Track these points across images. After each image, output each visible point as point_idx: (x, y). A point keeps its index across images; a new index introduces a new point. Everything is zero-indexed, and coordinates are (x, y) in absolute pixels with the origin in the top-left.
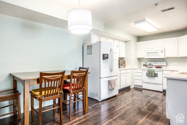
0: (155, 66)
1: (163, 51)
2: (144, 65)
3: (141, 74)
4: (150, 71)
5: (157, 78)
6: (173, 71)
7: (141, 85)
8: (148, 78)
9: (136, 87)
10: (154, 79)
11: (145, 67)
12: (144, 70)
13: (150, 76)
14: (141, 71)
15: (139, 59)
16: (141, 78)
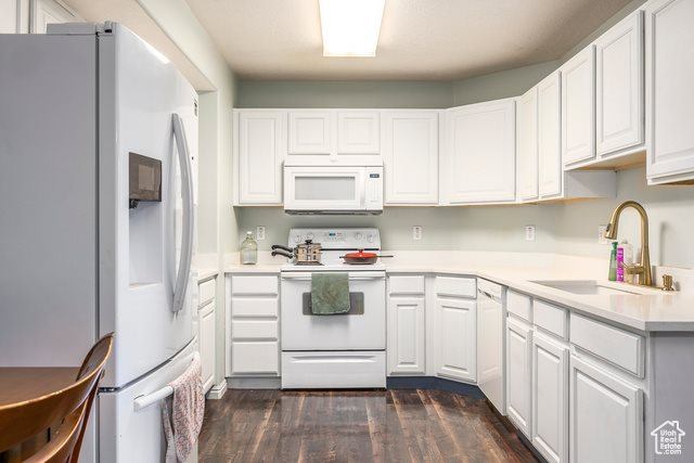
0: (344, 253)
1: (379, 171)
2: (277, 250)
3: (269, 306)
4: (327, 284)
5: (358, 316)
6: (433, 275)
7: (274, 369)
8: (314, 323)
9: (236, 385)
10: (346, 323)
11: (286, 264)
12: (288, 279)
13: (325, 309)
14: (271, 284)
15: (245, 216)
16: (269, 329)
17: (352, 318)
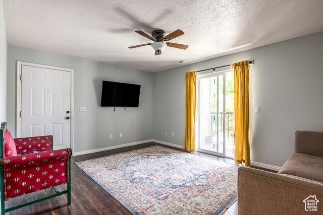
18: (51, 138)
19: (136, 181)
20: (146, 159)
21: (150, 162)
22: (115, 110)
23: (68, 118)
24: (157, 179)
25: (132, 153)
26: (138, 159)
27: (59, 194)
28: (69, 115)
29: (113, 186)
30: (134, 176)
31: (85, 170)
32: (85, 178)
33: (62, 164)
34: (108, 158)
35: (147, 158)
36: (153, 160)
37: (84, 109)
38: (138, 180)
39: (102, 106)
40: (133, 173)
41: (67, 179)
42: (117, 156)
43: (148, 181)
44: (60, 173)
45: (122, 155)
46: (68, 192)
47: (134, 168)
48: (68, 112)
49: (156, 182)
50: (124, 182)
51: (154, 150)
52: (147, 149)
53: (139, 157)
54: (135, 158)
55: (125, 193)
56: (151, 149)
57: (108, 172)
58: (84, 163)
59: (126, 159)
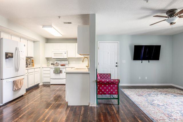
1: (66, 52)
2: (52, 64)
3: (49, 72)
4: (57, 69)
6: (72, 68)
7: (49, 81)
8: (55, 75)
11: (52, 66)
13: (56, 72)
14: (49, 69)
15: (48, 59)
16: (49, 75)
17: (60, 74)
18: (110, 74)
19: (154, 105)
20: (163, 95)
21: (166, 97)
22: (142, 62)
23: (117, 66)
24: (170, 108)
25: (154, 90)
26: (158, 94)
27: (114, 98)
28: (117, 65)
29: (140, 103)
30: (154, 102)
31: (125, 93)
32: (125, 96)
33: (116, 86)
34: (137, 90)
35: (165, 95)
36: (169, 97)
37: (124, 61)
38: (156, 105)
39: (134, 60)
40: (153, 101)
41: (118, 93)
42: (143, 90)
43: (163, 107)
44: (115, 89)
45: (146, 90)
46: (118, 99)
47: (154, 98)
48: (117, 63)
49: (170, 110)
50: (147, 104)
51: (172, 91)
52: (165, 90)
53: (159, 93)
54: (155, 93)
55: (147, 109)
56: (169, 90)
57: (137, 97)
58: (124, 90)
59: (149, 93)
